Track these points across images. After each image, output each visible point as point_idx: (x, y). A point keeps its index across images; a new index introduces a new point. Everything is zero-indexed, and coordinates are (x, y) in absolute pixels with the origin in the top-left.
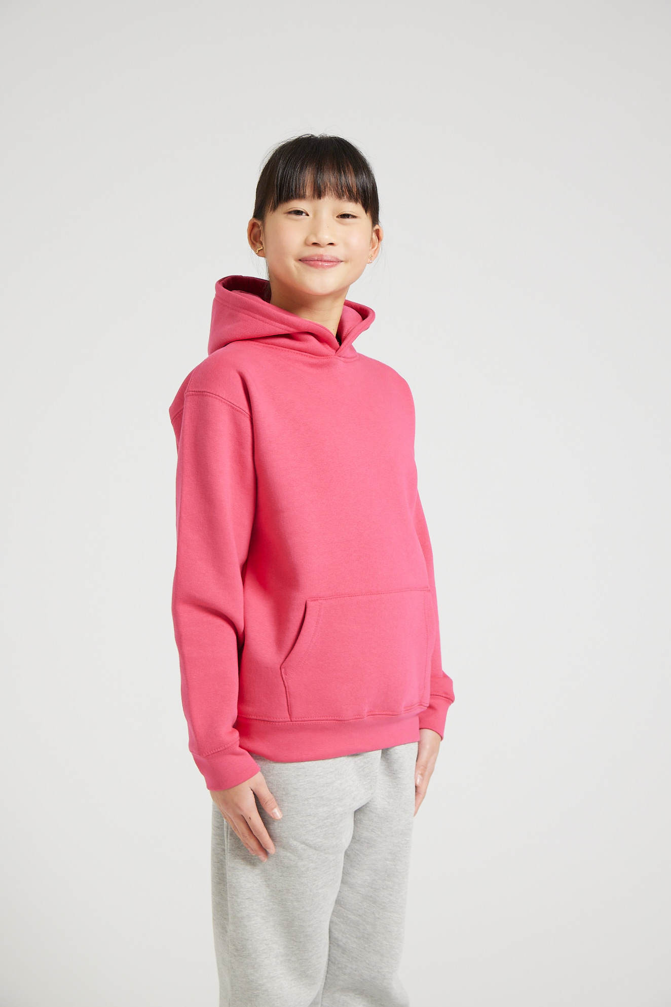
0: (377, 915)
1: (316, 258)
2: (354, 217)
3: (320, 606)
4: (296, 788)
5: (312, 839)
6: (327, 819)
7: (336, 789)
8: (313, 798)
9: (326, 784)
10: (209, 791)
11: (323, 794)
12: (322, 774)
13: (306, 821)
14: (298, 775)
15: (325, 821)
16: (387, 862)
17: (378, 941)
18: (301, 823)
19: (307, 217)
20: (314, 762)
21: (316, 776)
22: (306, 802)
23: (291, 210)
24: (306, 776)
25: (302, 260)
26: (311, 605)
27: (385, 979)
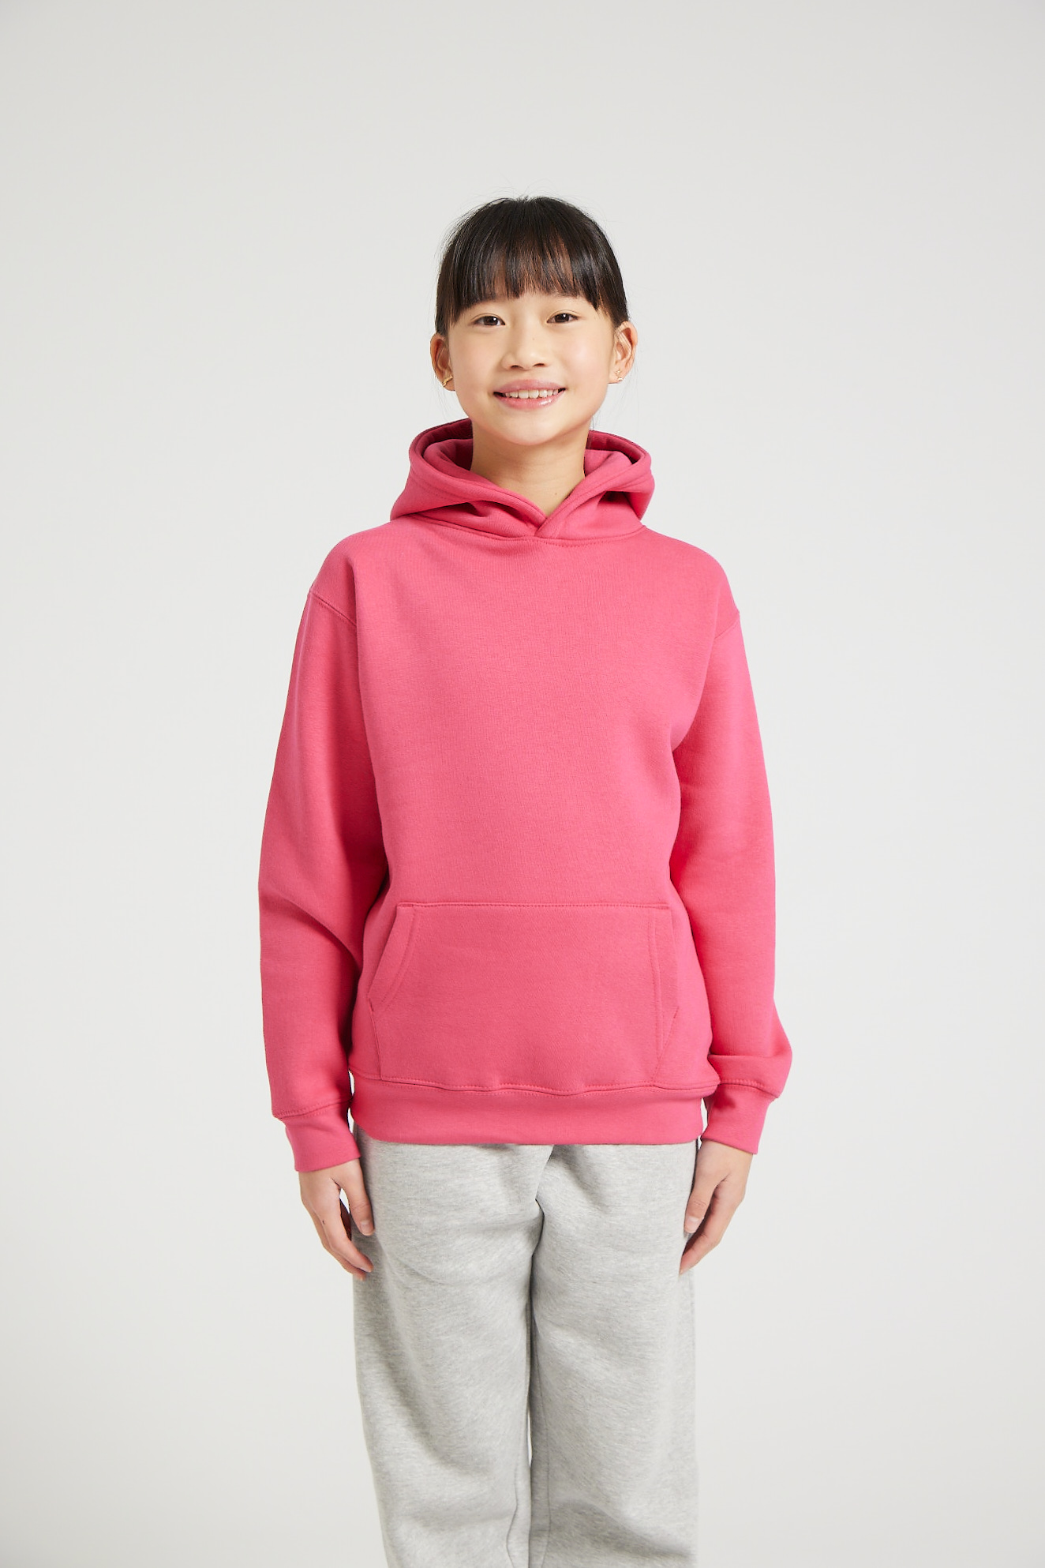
0: (587, 1400)
1: (518, 387)
2: (575, 318)
3: (414, 915)
4: (392, 1180)
5: (417, 1261)
6: (436, 1234)
7: (451, 1192)
8: (415, 1199)
9: (435, 1181)
10: (297, 1173)
11: (431, 1196)
12: (428, 1165)
13: (406, 1233)
14: (395, 1163)
15: (433, 1237)
16: (598, 1322)
17: (591, 1441)
18: (400, 1234)
19: (502, 326)
20: (417, 1148)
21: (420, 1167)
22: (405, 1204)
23: (477, 318)
24: (405, 1165)
25: (499, 395)
26: (402, 910)
27: (609, 1502)
